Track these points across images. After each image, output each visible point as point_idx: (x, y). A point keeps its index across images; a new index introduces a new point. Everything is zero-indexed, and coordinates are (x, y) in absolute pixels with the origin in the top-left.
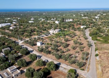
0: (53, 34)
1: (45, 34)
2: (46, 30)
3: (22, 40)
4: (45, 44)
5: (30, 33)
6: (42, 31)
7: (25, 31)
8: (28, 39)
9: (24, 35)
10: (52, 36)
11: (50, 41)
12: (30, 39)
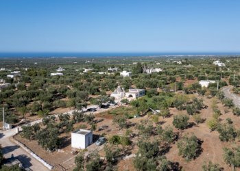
0: (123, 101)
1: (97, 103)
2: (99, 91)
3: (15, 123)
4: (105, 140)
5: (51, 100)
6: (87, 95)
7: (34, 95)
8: (38, 121)
9: (28, 106)
10: (123, 108)
11: (122, 127)
12: (47, 122)
